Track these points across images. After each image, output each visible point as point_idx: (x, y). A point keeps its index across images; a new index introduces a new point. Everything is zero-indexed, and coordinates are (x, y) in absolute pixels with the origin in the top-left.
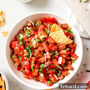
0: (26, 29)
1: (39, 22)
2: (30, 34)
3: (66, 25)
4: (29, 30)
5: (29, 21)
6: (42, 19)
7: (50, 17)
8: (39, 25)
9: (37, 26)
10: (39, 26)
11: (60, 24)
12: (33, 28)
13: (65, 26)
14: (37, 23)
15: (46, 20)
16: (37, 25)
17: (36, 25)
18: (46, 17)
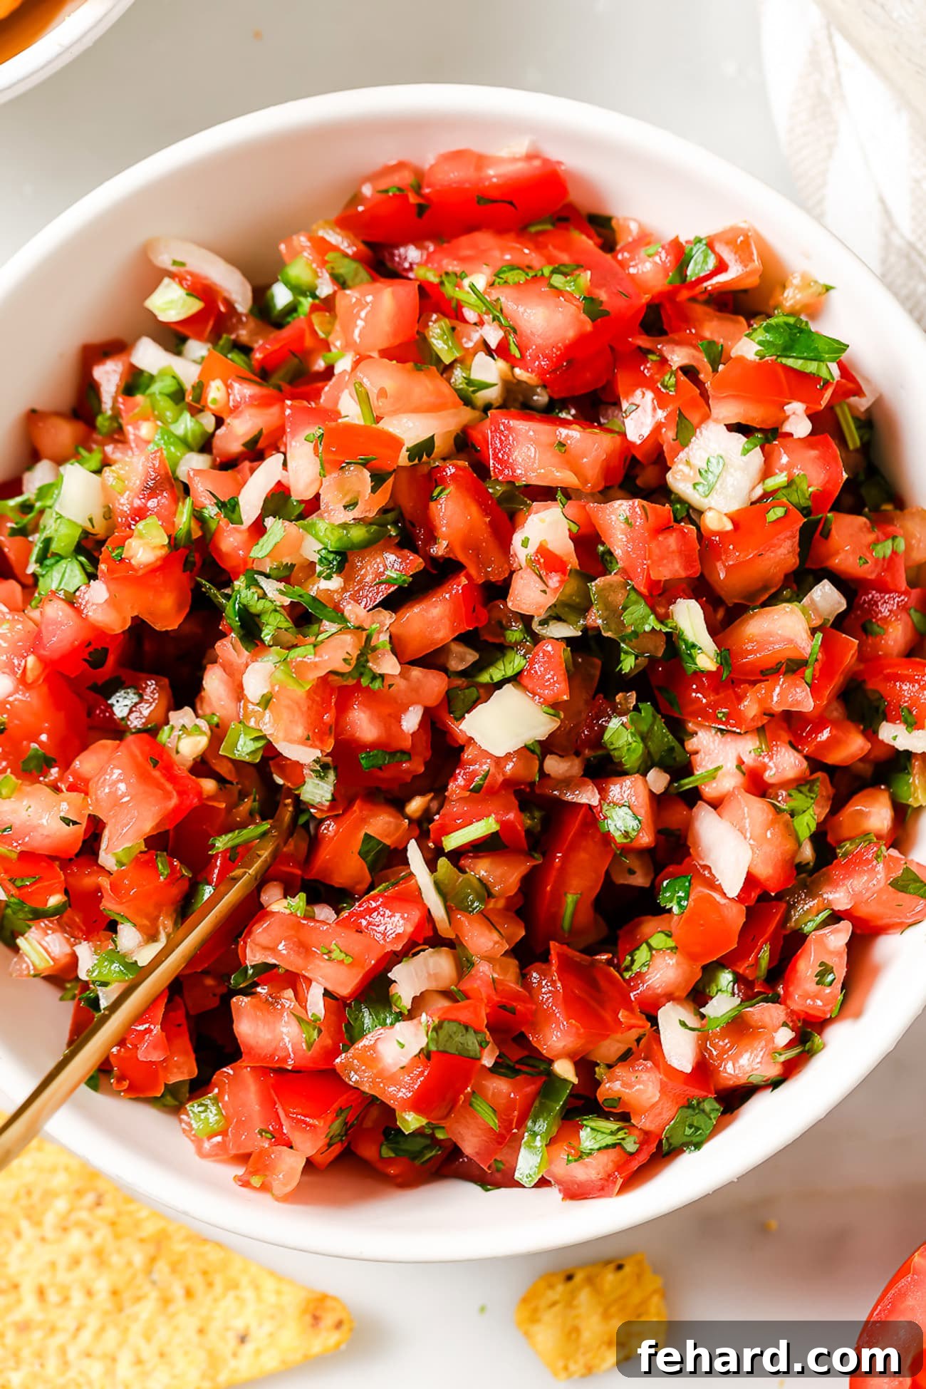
0: (134, 382)
1: (322, 247)
2: (205, 445)
3: (743, 242)
4: (178, 396)
5: (164, 260)
6: (357, 198)
7: (481, 161)
8: (325, 289)
9: (292, 309)
10: (327, 305)
11: (644, 239)
12: (246, 350)
13: (721, 267)
14: (299, 270)
15: (421, 209)
16: (298, 290)
17: (281, 296)
18: (427, 159)
